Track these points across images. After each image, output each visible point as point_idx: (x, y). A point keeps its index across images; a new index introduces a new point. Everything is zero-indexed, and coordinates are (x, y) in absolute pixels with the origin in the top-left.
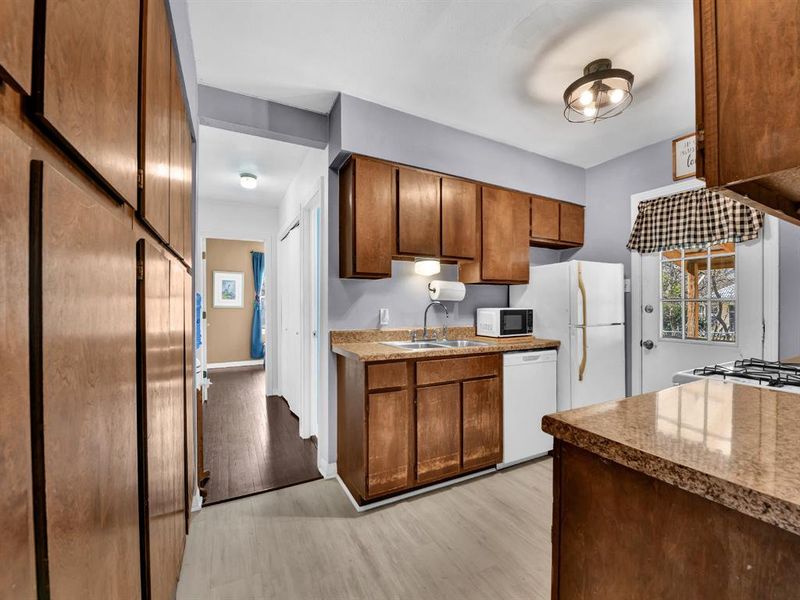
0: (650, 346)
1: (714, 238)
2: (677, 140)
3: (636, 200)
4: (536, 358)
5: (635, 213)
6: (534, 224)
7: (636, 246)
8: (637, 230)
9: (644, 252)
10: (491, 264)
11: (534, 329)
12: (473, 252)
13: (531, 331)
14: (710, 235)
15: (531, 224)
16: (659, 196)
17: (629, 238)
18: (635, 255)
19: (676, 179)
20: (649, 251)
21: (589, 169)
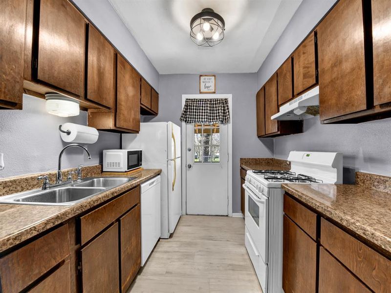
0: (190, 166)
1: (214, 120)
2: (201, 76)
3: (184, 97)
4: (153, 183)
5: (184, 103)
6: (142, 96)
7: (185, 119)
8: (185, 112)
9: (188, 122)
10: (121, 116)
11: (142, 163)
12: (110, 102)
13: (141, 165)
14: (213, 119)
15: (141, 94)
16: (194, 98)
17: (181, 115)
18: (184, 123)
19: (201, 93)
20: (190, 123)
21: (162, 75)
